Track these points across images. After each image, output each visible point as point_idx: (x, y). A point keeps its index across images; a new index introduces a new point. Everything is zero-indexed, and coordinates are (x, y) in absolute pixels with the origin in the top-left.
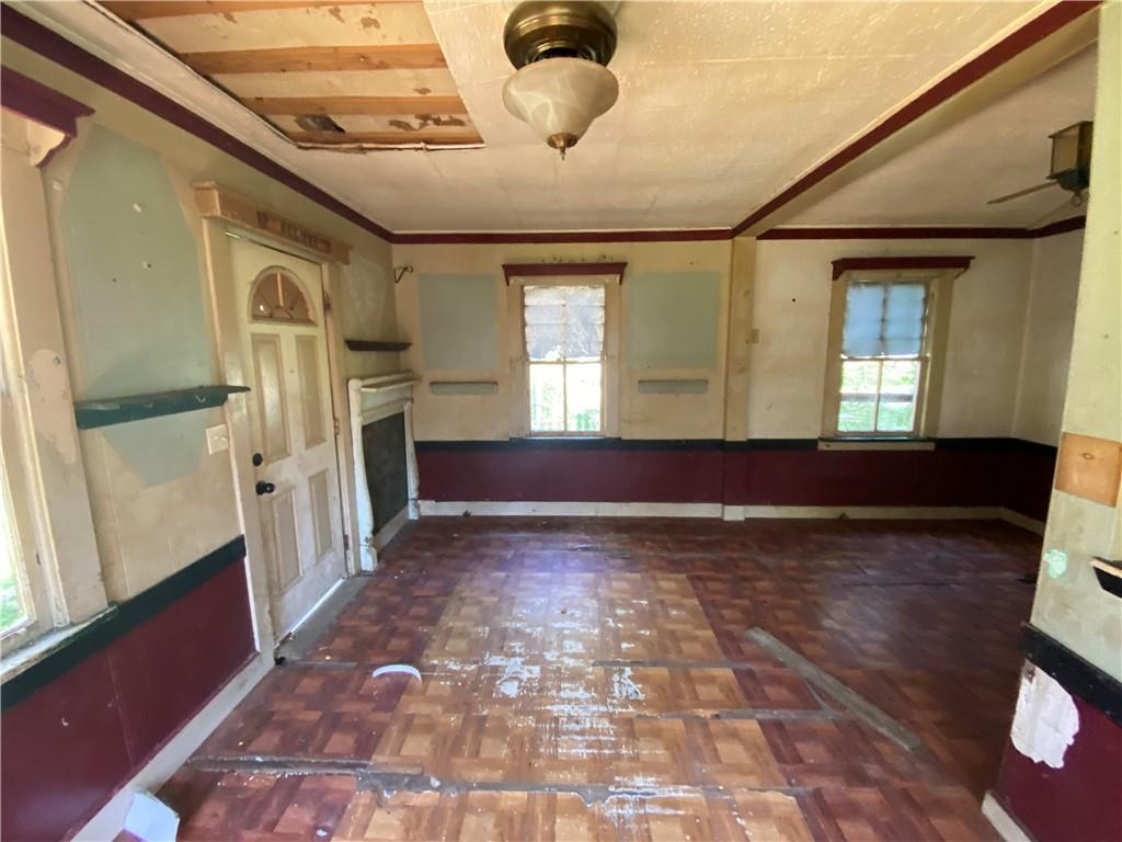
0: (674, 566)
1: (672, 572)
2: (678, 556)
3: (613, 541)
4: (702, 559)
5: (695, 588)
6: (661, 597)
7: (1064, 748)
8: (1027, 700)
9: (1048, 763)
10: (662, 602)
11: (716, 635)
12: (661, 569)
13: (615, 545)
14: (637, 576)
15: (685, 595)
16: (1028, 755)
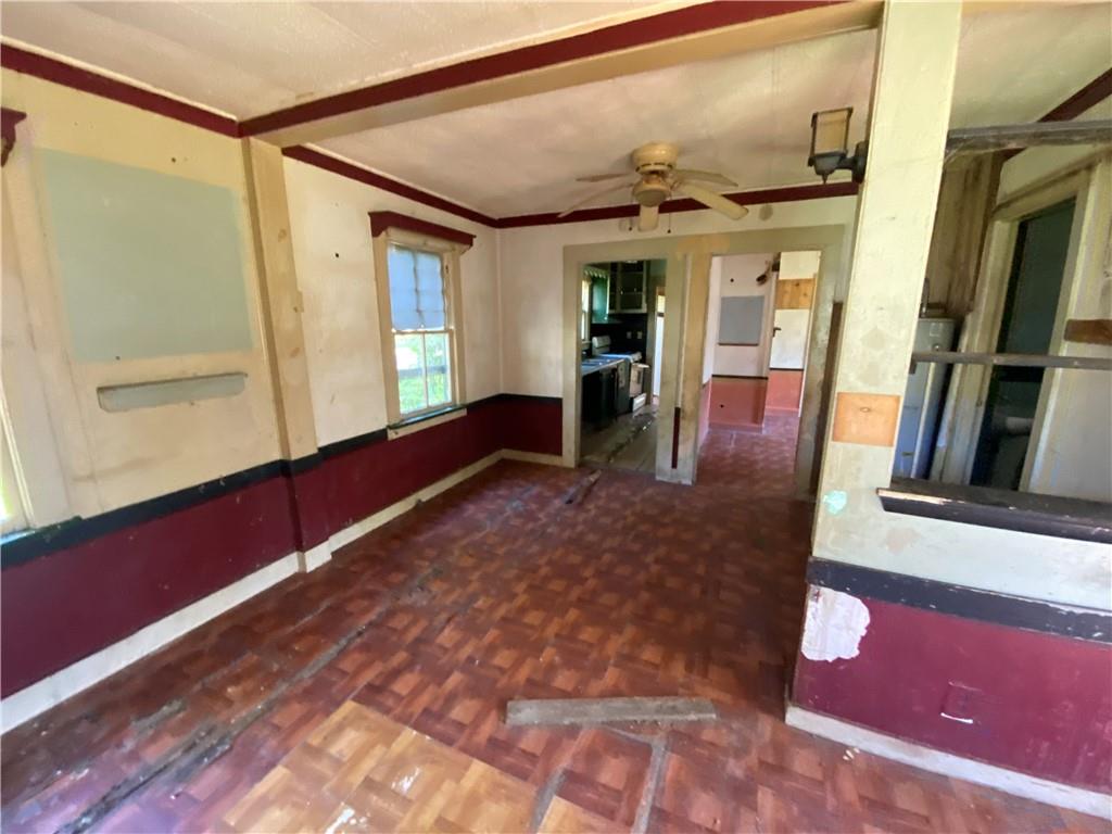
0: (320, 697)
1: (328, 714)
2: (306, 675)
3: (153, 739)
4: (343, 653)
5: (387, 711)
6: (357, 779)
7: (858, 639)
8: (814, 618)
9: (842, 656)
10: (369, 784)
11: (489, 763)
12: (305, 720)
13: (169, 742)
14: (278, 774)
15: (389, 738)
16: (822, 659)
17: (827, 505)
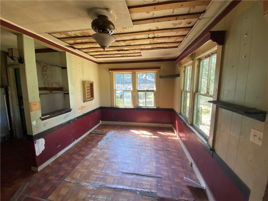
7: (44, 145)
8: (36, 147)
17: (33, 124)
